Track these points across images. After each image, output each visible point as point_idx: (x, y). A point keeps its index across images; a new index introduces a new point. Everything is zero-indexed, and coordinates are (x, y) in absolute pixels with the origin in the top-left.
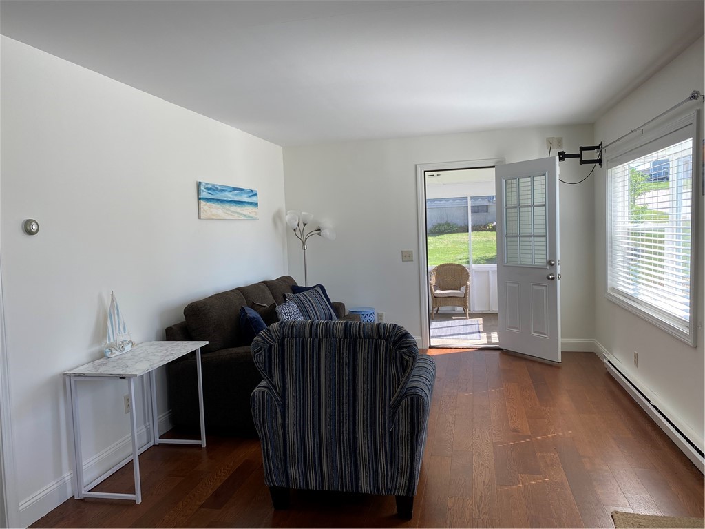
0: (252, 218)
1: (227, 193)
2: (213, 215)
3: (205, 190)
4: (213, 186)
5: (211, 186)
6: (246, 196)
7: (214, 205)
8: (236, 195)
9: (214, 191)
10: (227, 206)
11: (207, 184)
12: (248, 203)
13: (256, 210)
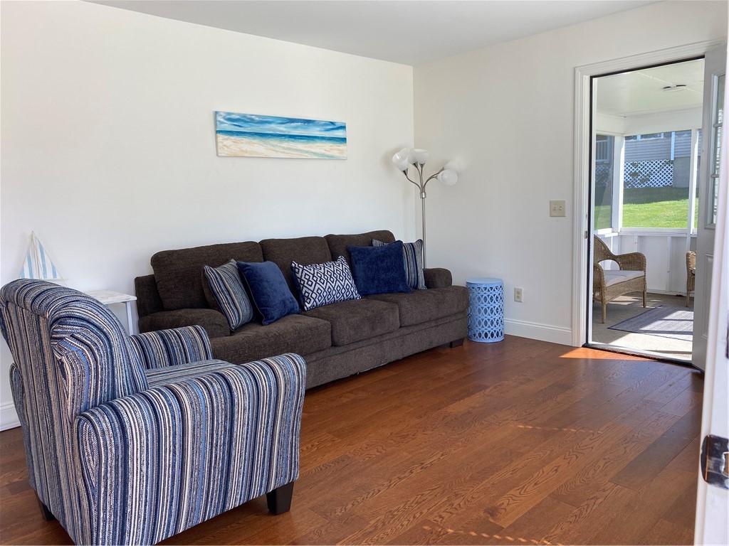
0: (332, 158)
1: (273, 126)
2: (246, 152)
3: (226, 122)
4: (245, 116)
5: (238, 117)
6: (318, 129)
7: (245, 140)
8: (296, 128)
9: (246, 122)
10: (274, 142)
11: (229, 114)
12: (323, 138)
13: (342, 147)
